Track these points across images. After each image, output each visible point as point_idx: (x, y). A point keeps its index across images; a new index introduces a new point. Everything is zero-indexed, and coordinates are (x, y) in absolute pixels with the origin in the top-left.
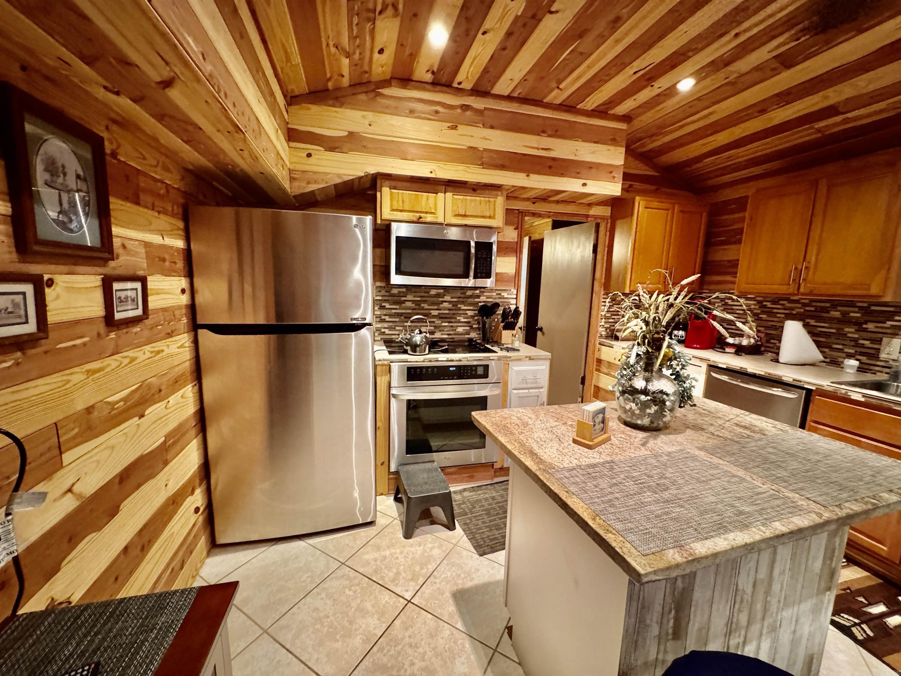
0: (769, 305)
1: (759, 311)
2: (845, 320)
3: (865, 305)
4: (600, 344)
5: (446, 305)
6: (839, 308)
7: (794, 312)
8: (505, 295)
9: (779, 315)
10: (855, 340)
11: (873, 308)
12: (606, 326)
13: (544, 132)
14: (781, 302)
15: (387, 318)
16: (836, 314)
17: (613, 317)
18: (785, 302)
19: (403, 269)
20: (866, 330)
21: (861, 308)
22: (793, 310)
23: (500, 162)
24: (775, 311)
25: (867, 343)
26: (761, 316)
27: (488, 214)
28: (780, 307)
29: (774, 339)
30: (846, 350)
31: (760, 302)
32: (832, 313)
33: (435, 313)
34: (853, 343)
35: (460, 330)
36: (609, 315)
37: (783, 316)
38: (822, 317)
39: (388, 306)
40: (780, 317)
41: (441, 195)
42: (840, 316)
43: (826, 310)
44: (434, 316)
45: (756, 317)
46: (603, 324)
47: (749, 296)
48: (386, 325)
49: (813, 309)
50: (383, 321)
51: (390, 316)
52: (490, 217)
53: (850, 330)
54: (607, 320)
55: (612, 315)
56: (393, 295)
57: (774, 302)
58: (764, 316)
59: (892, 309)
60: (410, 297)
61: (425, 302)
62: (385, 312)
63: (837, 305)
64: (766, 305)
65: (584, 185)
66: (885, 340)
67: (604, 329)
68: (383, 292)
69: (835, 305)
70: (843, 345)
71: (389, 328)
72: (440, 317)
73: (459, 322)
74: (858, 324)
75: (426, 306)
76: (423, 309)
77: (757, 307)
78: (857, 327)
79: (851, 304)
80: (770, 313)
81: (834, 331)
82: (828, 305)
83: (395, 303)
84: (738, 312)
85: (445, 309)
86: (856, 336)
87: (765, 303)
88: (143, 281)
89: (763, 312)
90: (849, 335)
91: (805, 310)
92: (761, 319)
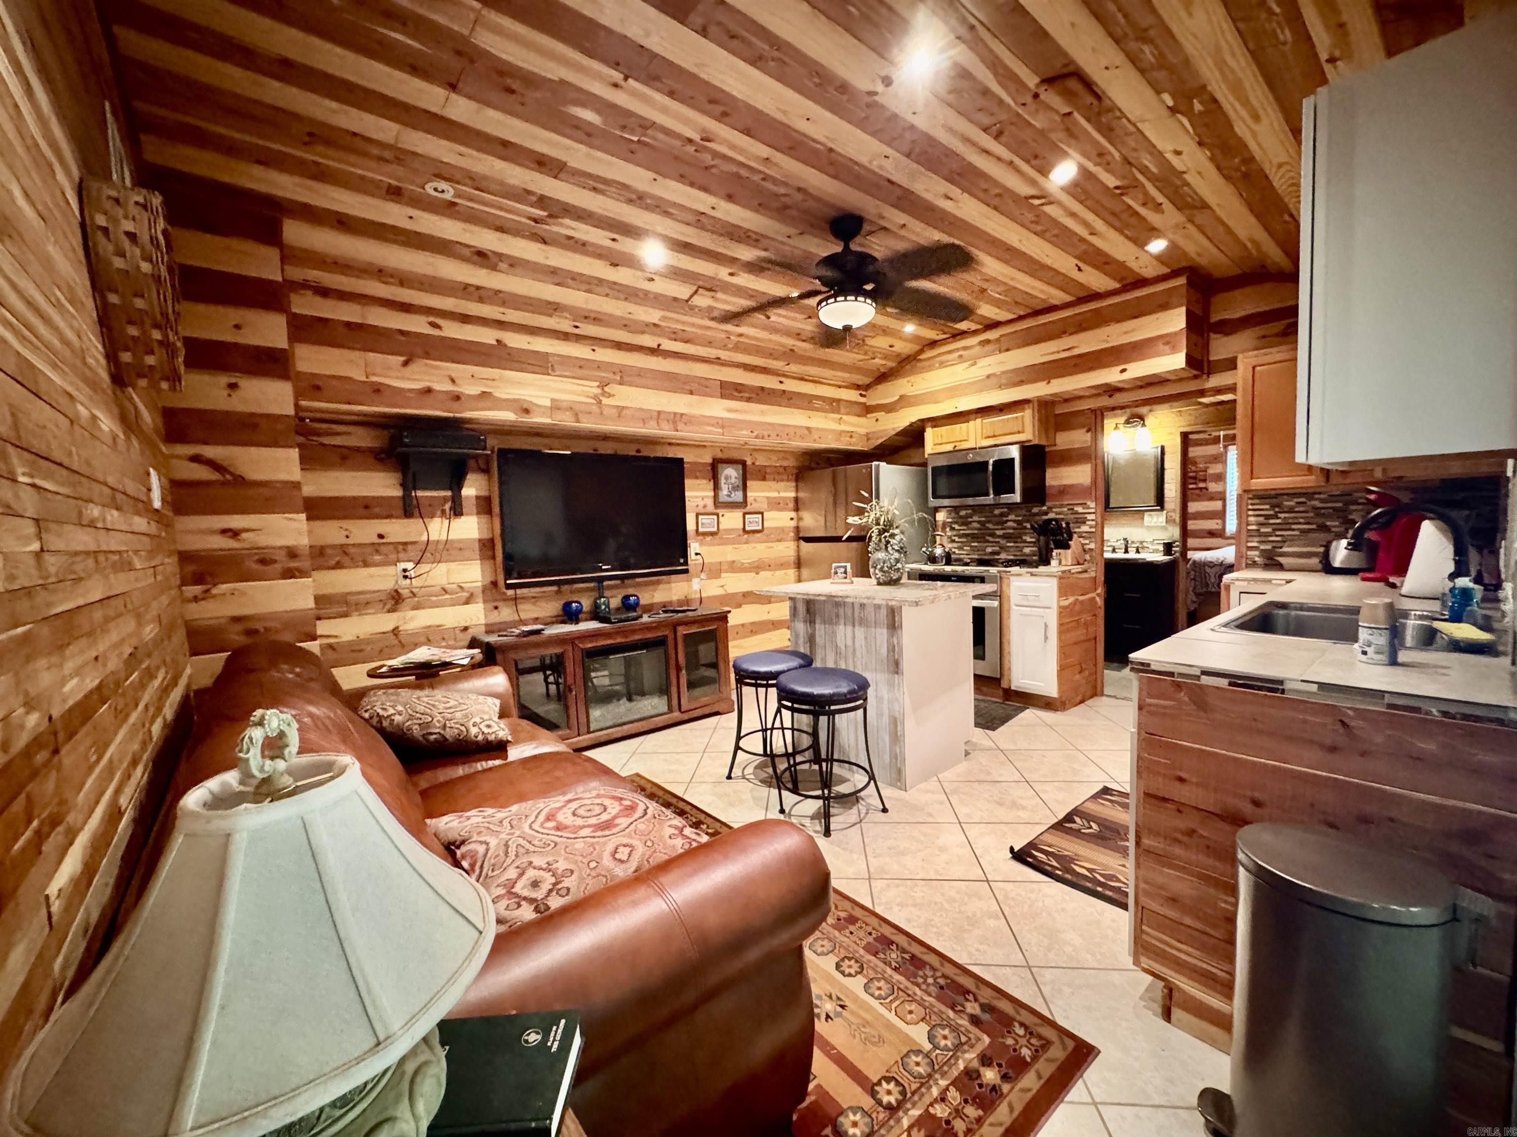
5: (1010, 524)
8: (1080, 509)
13: (1065, 332)
15: (957, 539)
17: (1278, 533)
19: (939, 493)
23: (1019, 379)
27: (1015, 430)
33: (999, 533)
35: (1027, 550)
39: (957, 527)
41: (971, 423)
44: (999, 537)
48: (955, 545)
50: (953, 541)
51: (960, 536)
52: (1019, 432)
56: (961, 517)
60: (975, 518)
61: (989, 522)
62: (955, 533)
65: (1123, 371)
68: (953, 515)
71: (960, 548)
72: (1004, 537)
73: (1025, 542)
75: (990, 526)
76: (988, 529)
83: (963, 524)
85: (1010, 528)
88: (762, 514)
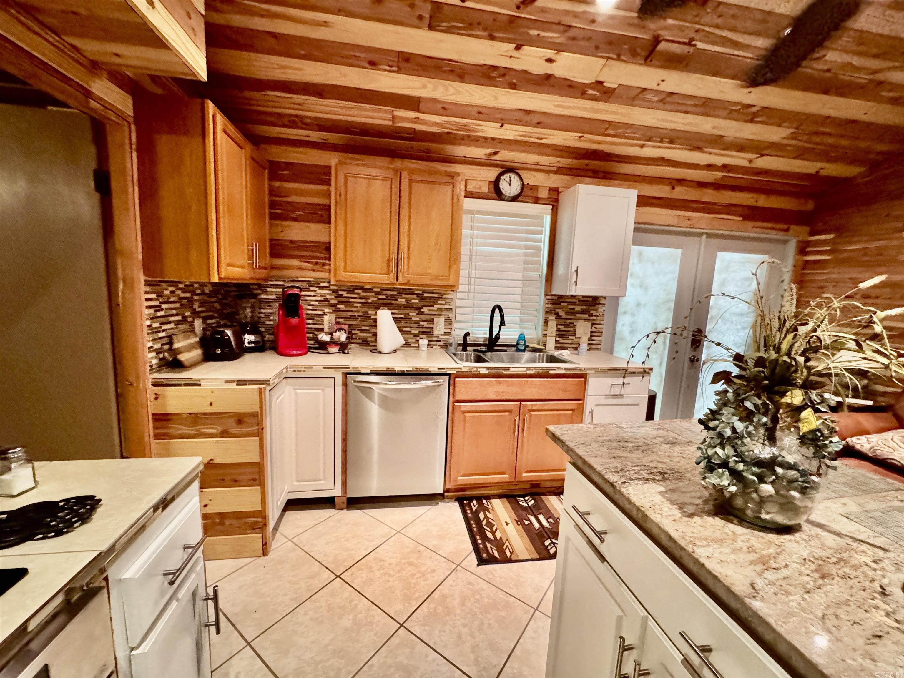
0: (345, 294)
1: (336, 302)
2: (409, 306)
3: (420, 292)
4: (155, 385)
6: (404, 296)
7: (370, 301)
9: (356, 305)
10: (417, 322)
11: (426, 295)
12: (156, 347)
14: (356, 291)
16: (402, 301)
18: (360, 291)
20: (422, 314)
21: (418, 295)
22: (369, 299)
24: (351, 300)
25: (425, 324)
26: (338, 306)
28: (356, 296)
29: (355, 330)
30: (413, 332)
31: (334, 292)
32: (399, 300)
34: (416, 325)
36: (156, 325)
37: (360, 305)
38: (392, 304)
40: (357, 307)
42: (405, 303)
43: (394, 297)
45: (334, 309)
46: (150, 344)
47: (322, 284)
49: (384, 297)
53: (413, 314)
54: (155, 336)
55: (161, 324)
57: (349, 291)
58: (342, 307)
59: (436, 295)
63: (402, 293)
64: (342, 295)
66: (436, 320)
67: (154, 354)
69: (401, 292)
70: (410, 327)
74: (418, 309)
77: (333, 297)
78: (417, 312)
79: (410, 292)
80: (347, 303)
81: (402, 316)
82: (395, 293)
84: (312, 303)
86: (418, 319)
87: (340, 293)
89: (340, 302)
90: (413, 319)
91: (379, 299)
92: (338, 310)
